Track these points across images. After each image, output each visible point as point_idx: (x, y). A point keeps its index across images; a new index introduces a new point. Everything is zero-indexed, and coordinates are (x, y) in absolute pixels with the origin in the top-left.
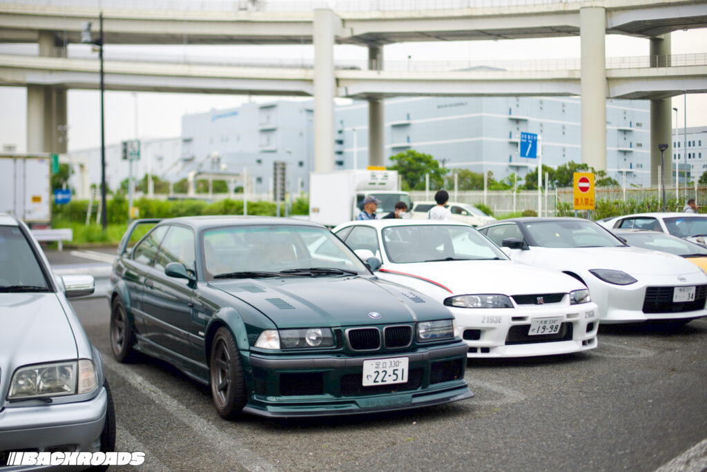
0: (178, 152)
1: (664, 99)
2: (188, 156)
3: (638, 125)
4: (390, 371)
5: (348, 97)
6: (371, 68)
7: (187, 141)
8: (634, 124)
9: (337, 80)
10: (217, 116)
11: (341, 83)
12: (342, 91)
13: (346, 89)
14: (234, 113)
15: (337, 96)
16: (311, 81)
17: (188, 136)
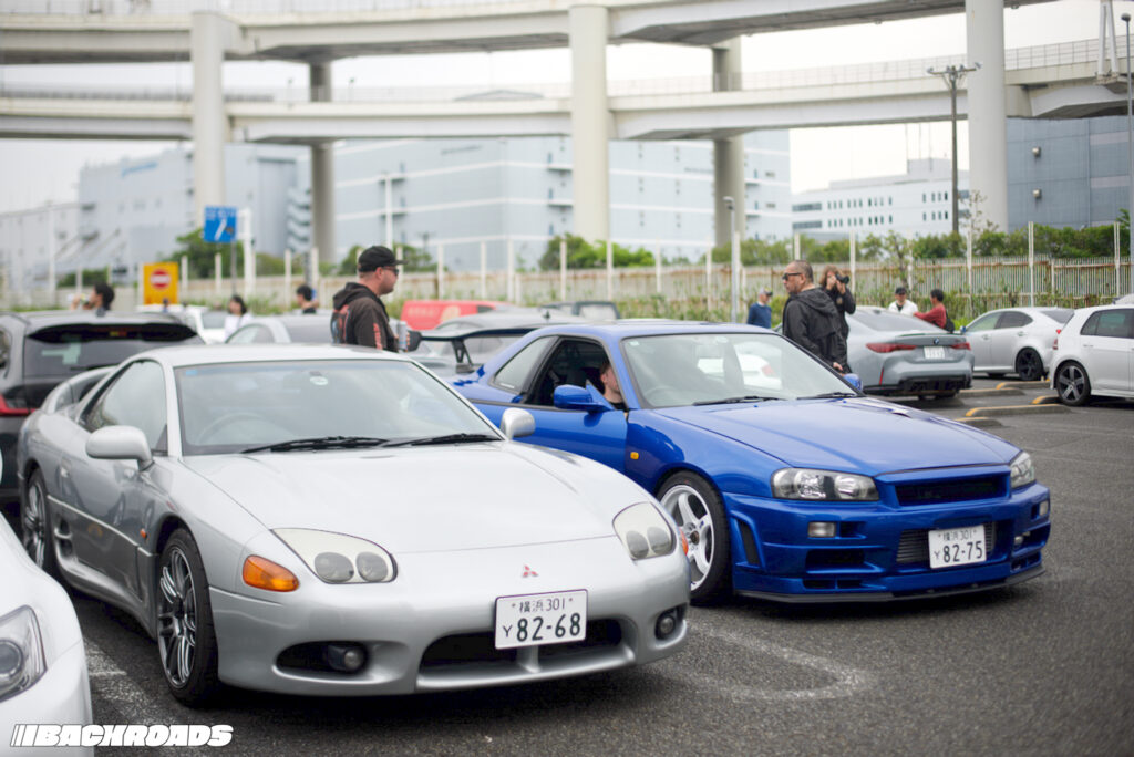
0: (73, 224)
1: (731, 139)
2: (89, 232)
3: (769, 174)
5: (247, 141)
6: (315, 98)
7: (88, 208)
8: (761, 173)
9: (232, 119)
10: (130, 169)
11: (238, 123)
12: (239, 134)
13: (245, 132)
14: (150, 165)
15: (231, 140)
16: (187, 120)
17: (88, 201)
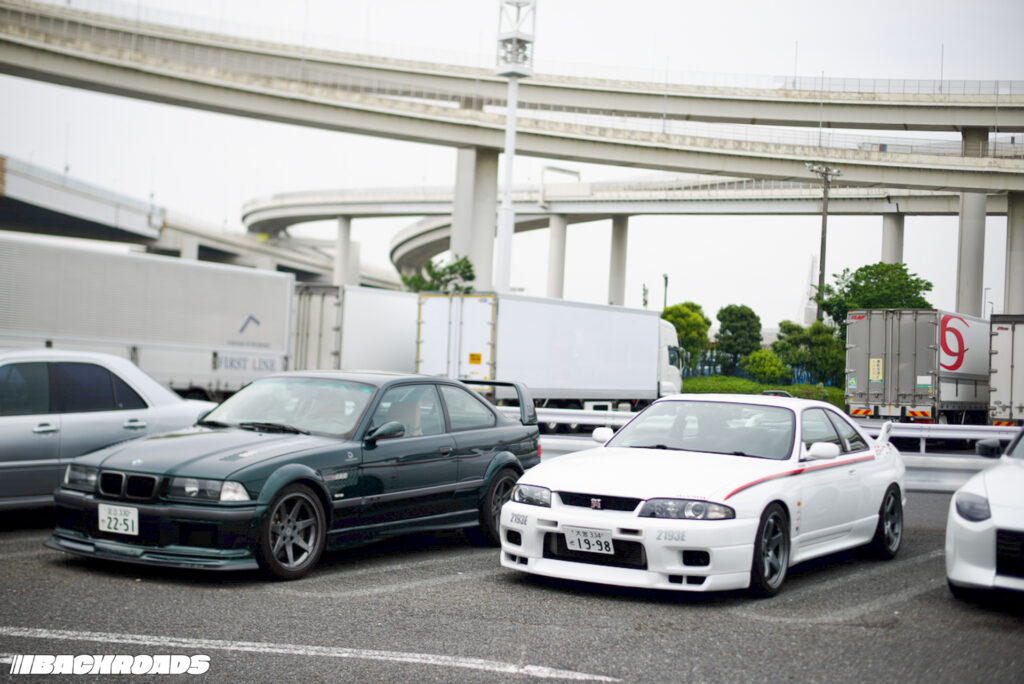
4: (121, 520)
